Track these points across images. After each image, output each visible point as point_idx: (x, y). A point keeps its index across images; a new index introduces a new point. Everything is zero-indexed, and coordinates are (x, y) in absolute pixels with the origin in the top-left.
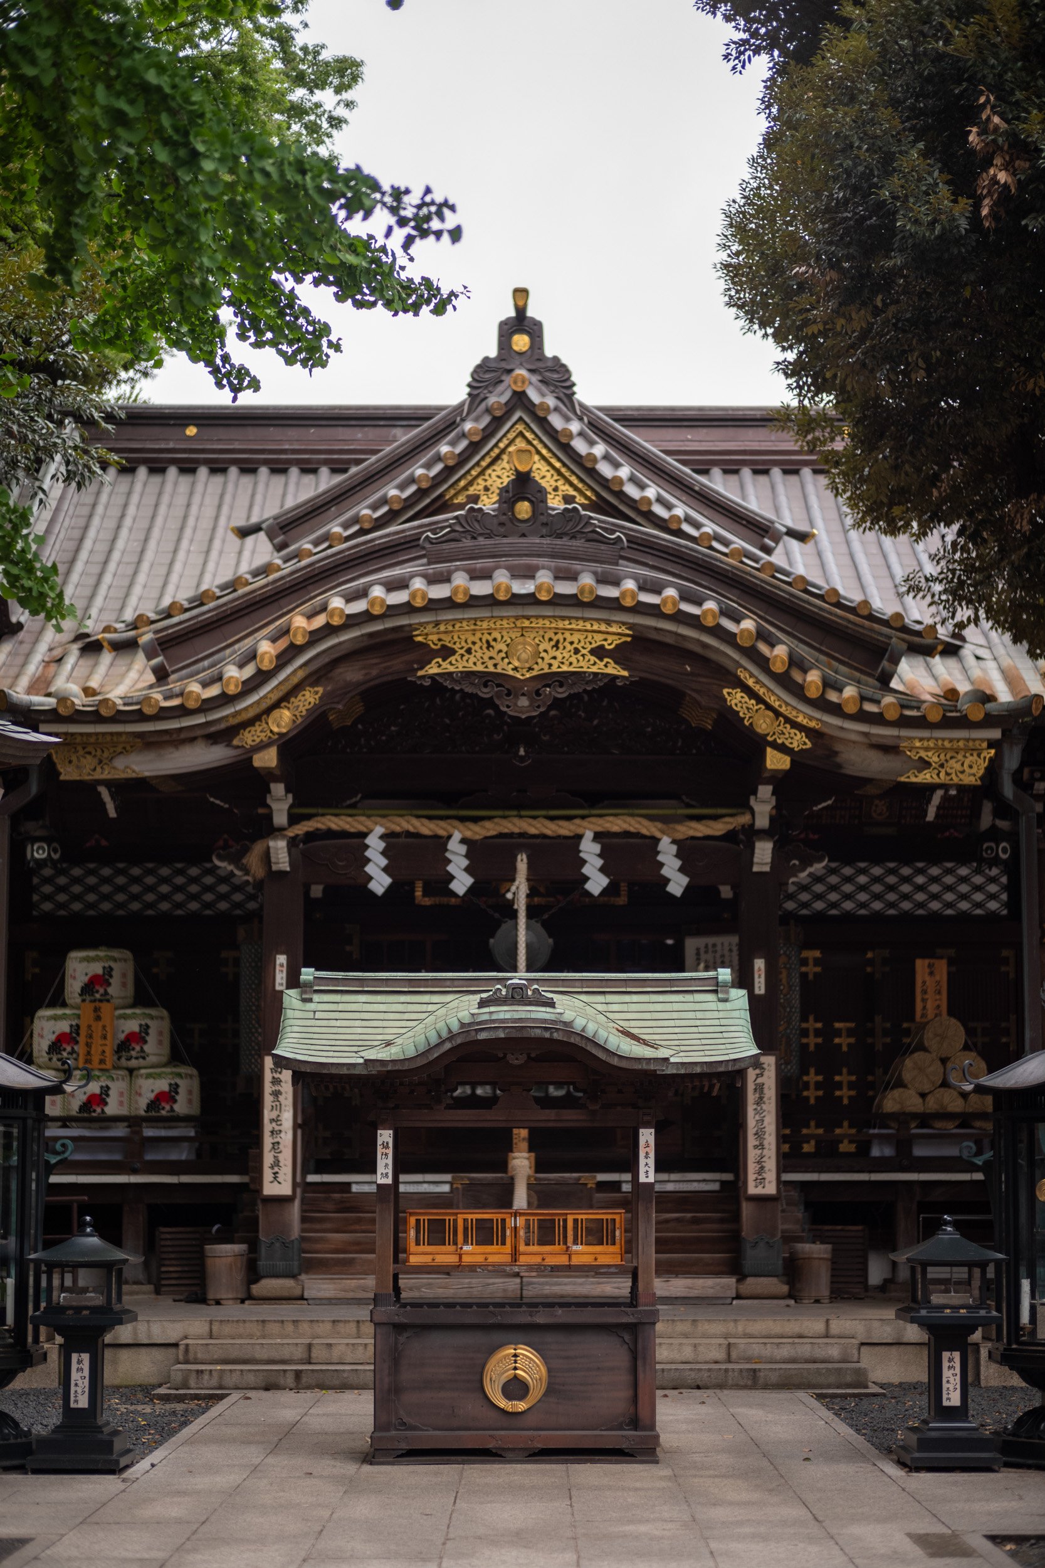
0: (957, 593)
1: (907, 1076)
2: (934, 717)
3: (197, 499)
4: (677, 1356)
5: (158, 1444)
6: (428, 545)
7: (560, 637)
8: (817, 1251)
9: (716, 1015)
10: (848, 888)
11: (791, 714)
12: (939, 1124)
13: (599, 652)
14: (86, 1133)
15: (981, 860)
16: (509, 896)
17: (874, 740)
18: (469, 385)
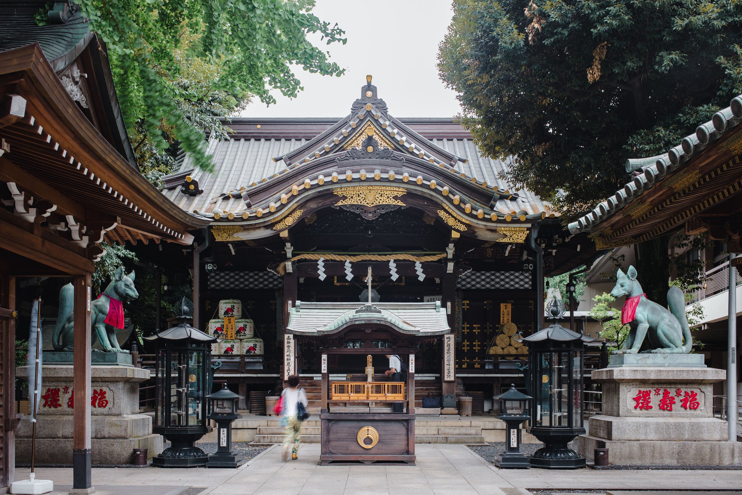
0: (517, 179)
1: (497, 342)
2: (509, 219)
3: (261, 149)
4: (422, 433)
5: (250, 459)
6: (338, 161)
7: (382, 192)
8: (467, 399)
9: (435, 316)
10: (478, 280)
11: (460, 219)
12: (508, 358)
13: (396, 198)
14: (227, 360)
15: (523, 270)
16: (366, 281)
17: (488, 228)
18: (352, 109)
